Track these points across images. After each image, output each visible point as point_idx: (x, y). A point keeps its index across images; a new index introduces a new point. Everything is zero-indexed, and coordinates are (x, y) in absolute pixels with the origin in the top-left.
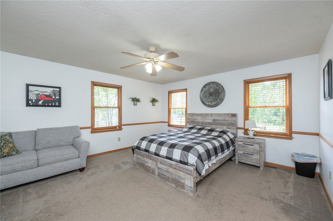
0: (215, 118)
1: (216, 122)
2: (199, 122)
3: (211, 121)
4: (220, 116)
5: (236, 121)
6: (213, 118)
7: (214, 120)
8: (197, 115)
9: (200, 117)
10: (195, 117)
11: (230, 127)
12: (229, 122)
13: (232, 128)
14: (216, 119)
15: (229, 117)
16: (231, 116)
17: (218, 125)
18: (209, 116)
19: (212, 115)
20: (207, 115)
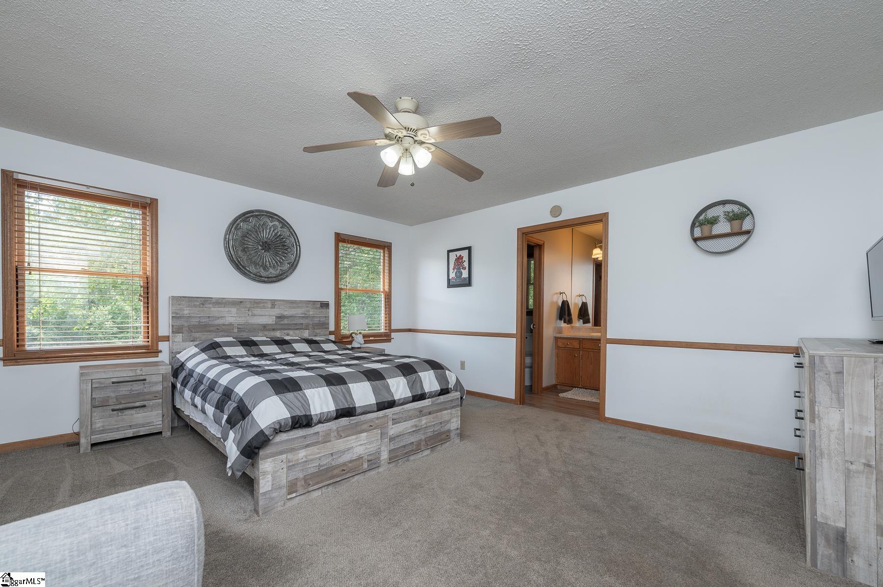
0: (282, 312)
1: (286, 321)
2: (231, 324)
3: (271, 321)
4: (294, 308)
5: (327, 317)
6: (277, 312)
7: (280, 317)
8: (220, 302)
9: (234, 310)
10: (215, 311)
11: (318, 331)
12: (316, 320)
13: (322, 333)
14: (285, 313)
15: (317, 308)
16: (319, 306)
17: (289, 329)
18: (264, 307)
19: (273, 303)
20: (257, 303)
